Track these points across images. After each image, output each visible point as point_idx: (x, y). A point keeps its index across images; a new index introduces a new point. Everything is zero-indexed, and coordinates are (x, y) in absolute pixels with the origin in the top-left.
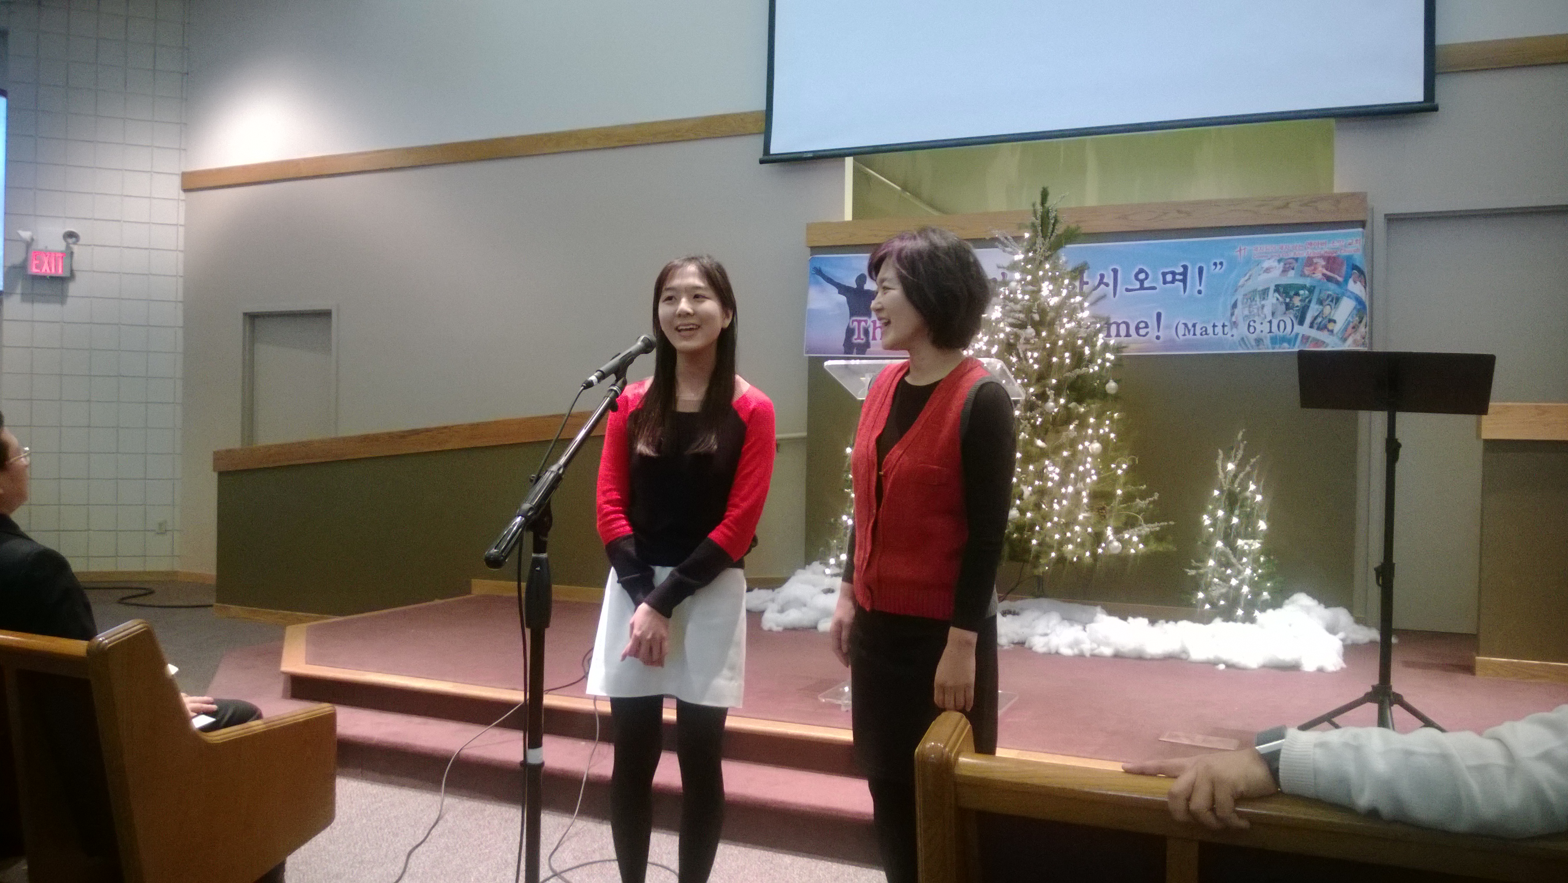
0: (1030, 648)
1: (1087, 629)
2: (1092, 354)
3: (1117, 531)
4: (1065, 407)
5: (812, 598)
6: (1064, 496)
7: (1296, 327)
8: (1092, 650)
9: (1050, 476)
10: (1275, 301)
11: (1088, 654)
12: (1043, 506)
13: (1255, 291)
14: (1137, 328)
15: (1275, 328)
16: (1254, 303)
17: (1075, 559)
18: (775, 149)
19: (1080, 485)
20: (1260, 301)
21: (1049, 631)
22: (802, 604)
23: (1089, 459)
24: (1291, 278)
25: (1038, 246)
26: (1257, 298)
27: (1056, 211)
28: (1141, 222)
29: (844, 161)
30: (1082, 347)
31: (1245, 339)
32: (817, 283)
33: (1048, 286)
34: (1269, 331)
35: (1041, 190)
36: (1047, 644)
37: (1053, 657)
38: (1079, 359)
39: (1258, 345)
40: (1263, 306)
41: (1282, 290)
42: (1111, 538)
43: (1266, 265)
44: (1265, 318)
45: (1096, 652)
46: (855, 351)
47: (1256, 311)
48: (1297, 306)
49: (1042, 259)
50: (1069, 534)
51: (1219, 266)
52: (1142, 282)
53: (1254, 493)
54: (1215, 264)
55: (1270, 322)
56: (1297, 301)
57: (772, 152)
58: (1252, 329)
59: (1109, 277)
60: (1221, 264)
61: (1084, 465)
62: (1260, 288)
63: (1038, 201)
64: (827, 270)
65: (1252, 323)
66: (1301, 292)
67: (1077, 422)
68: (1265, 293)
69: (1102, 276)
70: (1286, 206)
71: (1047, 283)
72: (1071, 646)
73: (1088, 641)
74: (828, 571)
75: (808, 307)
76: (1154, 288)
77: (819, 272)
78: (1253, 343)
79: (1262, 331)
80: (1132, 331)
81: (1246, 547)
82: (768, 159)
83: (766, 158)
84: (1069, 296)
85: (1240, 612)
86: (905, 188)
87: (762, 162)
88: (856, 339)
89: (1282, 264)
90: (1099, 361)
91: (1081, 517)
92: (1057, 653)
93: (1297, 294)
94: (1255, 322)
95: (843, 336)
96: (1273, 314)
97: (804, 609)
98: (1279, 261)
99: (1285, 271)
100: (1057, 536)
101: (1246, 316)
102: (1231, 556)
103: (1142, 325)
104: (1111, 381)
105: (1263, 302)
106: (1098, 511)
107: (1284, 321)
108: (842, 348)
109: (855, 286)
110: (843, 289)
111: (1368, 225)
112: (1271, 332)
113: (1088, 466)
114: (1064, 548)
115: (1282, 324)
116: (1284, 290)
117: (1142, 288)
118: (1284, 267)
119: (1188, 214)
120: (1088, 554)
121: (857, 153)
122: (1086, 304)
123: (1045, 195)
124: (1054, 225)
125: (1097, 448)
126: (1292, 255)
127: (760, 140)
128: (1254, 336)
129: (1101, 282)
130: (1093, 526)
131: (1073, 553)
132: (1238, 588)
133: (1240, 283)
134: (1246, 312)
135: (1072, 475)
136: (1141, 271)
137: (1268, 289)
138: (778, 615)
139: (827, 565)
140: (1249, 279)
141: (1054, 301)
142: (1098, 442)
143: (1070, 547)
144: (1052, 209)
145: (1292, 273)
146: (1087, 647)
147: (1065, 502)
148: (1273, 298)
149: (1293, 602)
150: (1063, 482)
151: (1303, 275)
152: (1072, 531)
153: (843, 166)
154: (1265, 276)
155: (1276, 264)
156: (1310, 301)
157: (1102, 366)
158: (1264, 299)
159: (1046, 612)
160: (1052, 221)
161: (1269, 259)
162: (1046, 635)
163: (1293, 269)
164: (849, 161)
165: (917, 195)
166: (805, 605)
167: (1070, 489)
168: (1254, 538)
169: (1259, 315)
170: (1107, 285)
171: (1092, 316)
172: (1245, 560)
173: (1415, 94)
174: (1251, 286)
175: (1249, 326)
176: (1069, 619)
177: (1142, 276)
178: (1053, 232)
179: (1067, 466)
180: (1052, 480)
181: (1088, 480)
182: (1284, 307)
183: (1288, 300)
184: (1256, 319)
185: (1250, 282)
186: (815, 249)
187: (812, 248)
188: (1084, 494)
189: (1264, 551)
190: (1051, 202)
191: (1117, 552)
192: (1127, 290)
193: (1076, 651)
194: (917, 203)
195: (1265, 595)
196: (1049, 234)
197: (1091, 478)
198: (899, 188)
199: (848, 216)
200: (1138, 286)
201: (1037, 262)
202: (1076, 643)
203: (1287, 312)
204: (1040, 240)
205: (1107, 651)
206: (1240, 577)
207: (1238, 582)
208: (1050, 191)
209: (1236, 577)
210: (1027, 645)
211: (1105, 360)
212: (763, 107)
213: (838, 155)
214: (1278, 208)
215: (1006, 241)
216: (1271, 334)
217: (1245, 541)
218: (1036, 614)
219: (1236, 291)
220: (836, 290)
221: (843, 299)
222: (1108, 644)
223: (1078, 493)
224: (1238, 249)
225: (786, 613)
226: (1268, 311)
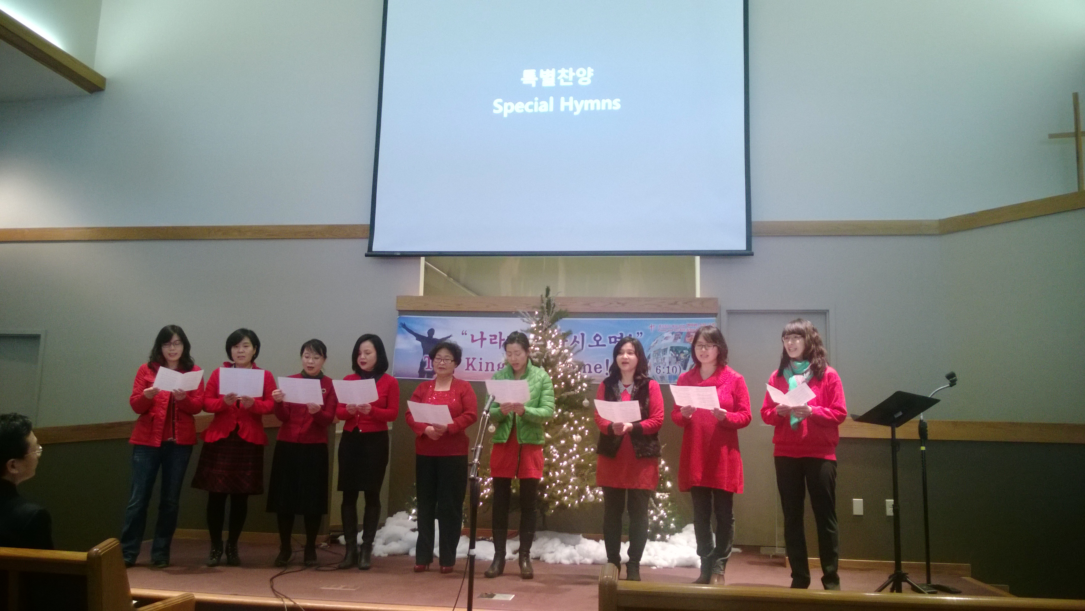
0: (544, 561)
1: (577, 548)
2: (575, 383)
3: (592, 488)
4: (561, 414)
5: (405, 535)
6: (562, 468)
7: (682, 370)
8: (580, 560)
9: (554, 455)
10: (670, 356)
11: (578, 563)
12: (550, 473)
13: (660, 349)
14: (595, 369)
15: (671, 371)
16: (659, 356)
17: (570, 505)
18: (375, 248)
19: (570, 461)
20: (663, 355)
21: (554, 550)
22: (398, 539)
23: (575, 445)
24: (679, 343)
25: (544, 319)
26: (661, 354)
27: (554, 300)
28: (598, 307)
29: (420, 258)
30: (570, 379)
31: (655, 376)
32: (403, 333)
33: (551, 343)
34: (667, 372)
35: (546, 288)
36: (554, 558)
37: (558, 565)
38: (569, 387)
39: (662, 380)
40: (664, 358)
41: (674, 350)
42: (589, 492)
43: (666, 335)
44: (666, 365)
45: (583, 561)
46: (426, 376)
47: (660, 361)
48: (682, 359)
49: (547, 327)
50: (565, 490)
51: (640, 335)
52: (598, 342)
53: (664, 466)
54: (638, 333)
55: (668, 367)
56: (682, 356)
57: (373, 250)
58: (658, 371)
59: (579, 337)
60: (641, 333)
61: (572, 448)
62: (663, 348)
63: (544, 293)
64: (409, 325)
65: (658, 368)
66: (684, 351)
67: (568, 423)
68: (665, 351)
69: (575, 337)
70: (676, 303)
71: (550, 341)
72: (568, 558)
73: (578, 555)
74: (411, 517)
75: (396, 347)
76: (605, 345)
77: (404, 326)
78: (660, 379)
79: (664, 372)
80: (593, 370)
81: (661, 497)
82: (371, 254)
83: (370, 253)
84: (563, 349)
85: (658, 536)
86: (449, 275)
87: (366, 255)
88: (426, 369)
89: (674, 335)
90: (580, 388)
91: (572, 480)
92: (560, 563)
93: (682, 352)
94: (660, 367)
95: (418, 366)
96: (670, 362)
97: (400, 542)
98: (672, 333)
99: (675, 339)
100: (559, 492)
101: (656, 363)
102: (653, 503)
103: (598, 366)
104: (586, 399)
105: (664, 356)
106: (581, 477)
107: (676, 368)
108: (418, 374)
109: (427, 336)
110: (419, 337)
111: (718, 315)
112: (668, 373)
113: (575, 449)
114: (563, 499)
115: (674, 369)
116: (675, 350)
117: (598, 345)
118: (675, 337)
119: (623, 305)
120: (577, 502)
121: (428, 255)
122: (571, 354)
123: (548, 290)
124: (553, 308)
125: (579, 439)
126: (679, 330)
127: (366, 242)
128: (660, 375)
129: (575, 341)
130: (579, 486)
131: (568, 501)
132: (657, 522)
133: (652, 345)
134: (655, 361)
135: (565, 455)
136: (597, 335)
137: (667, 348)
138: (383, 546)
139: (410, 513)
140: (656, 343)
141: (553, 352)
142: (580, 435)
143: (566, 498)
144: (552, 299)
145: (679, 340)
146: (578, 559)
147: (562, 471)
148: (669, 354)
149: (687, 529)
150: (561, 459)
151: (685, 342)
152: (567, 488)
153: (420, 263)
154: (664, 342)
155: (671, 335)
156: (689, 357)
157: (581, 390)
158: (665, 354)
159: (551, 538)
160: (553, 306)
161: (667, 332)
162: (552, 552)
163: (680, 338)
164: (423, 259)
165: (457, 280)
166: (400, 540)
167: (565, 463)
168: (665, 492)
169: (662, 363)
170: (578, 342)
171: (574, 361)
172: (660, 505)
173: (741, 246)
174: (657, 346)
175: (657, 369)
176: (565, 543)
177: (598, 338)
178: (552, 312)
179: (563, 450)
180: (555, 457)
181: (574, 458)
182: (675, 359)
183: (677, 355)
184: (661, 365)
185: (657, 345)
186: (401, 312)
187: (399, 311)
188: (573, 466)
189: (671, 499)
190: (551, 295)
191: (592, 501)
192: (590, 346)
193: (571, 561)
194: (457, 284)
195: (672, 525)
196: (551, 313)
197: (576, 457)
198: (446, 275)
199: (421, 293)
200: (596, 344)
201: (544, 329)
202: (571, 556)
203: (677, 362)
204: (546, 316)
205: (589, 561)
206: (659, 515)
207: (657, 518)
208: (551, 288)
209: (656, 515)
210: (541, 559)
211: (582, 387)
212: (368, 222)
213: (416, 255)
214: (672, 304)
215: (525, 315)
216: (669, 374)
217: (660, 494)
218: (546, 540)
219: (649, 349)
220: (415, 338)
221: (419, 343)
222: (589, 557)
223: (569, 465)
224: (650, 326)
225: (388, 545)
226: (667, 361)
